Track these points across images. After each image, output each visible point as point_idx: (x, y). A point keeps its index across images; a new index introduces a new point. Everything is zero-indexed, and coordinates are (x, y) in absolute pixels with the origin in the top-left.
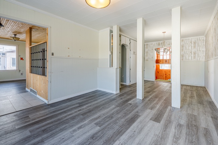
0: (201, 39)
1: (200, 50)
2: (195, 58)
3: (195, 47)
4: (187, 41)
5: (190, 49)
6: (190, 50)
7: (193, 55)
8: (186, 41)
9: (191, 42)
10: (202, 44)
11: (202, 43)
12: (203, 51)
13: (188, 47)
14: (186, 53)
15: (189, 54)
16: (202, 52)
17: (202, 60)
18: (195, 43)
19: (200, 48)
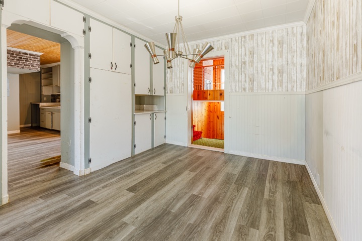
0: (295, 32)
1: (295, 62)
2: (281, 85)
3: (281, 53)
4: (262, 38)
5: (270, 60)
6: (270, 63)
7: (275, 78)
8: (259, 39)
9: (272, 41)
10: (299, 45)
11: (299, 41)
12: (301, 65)
13: (265, 54)
14: (259, 71)
15: (267, 74)
16: (299, 67)
17: (299, 90)
18: (281, 43)
19: (293, 57)
